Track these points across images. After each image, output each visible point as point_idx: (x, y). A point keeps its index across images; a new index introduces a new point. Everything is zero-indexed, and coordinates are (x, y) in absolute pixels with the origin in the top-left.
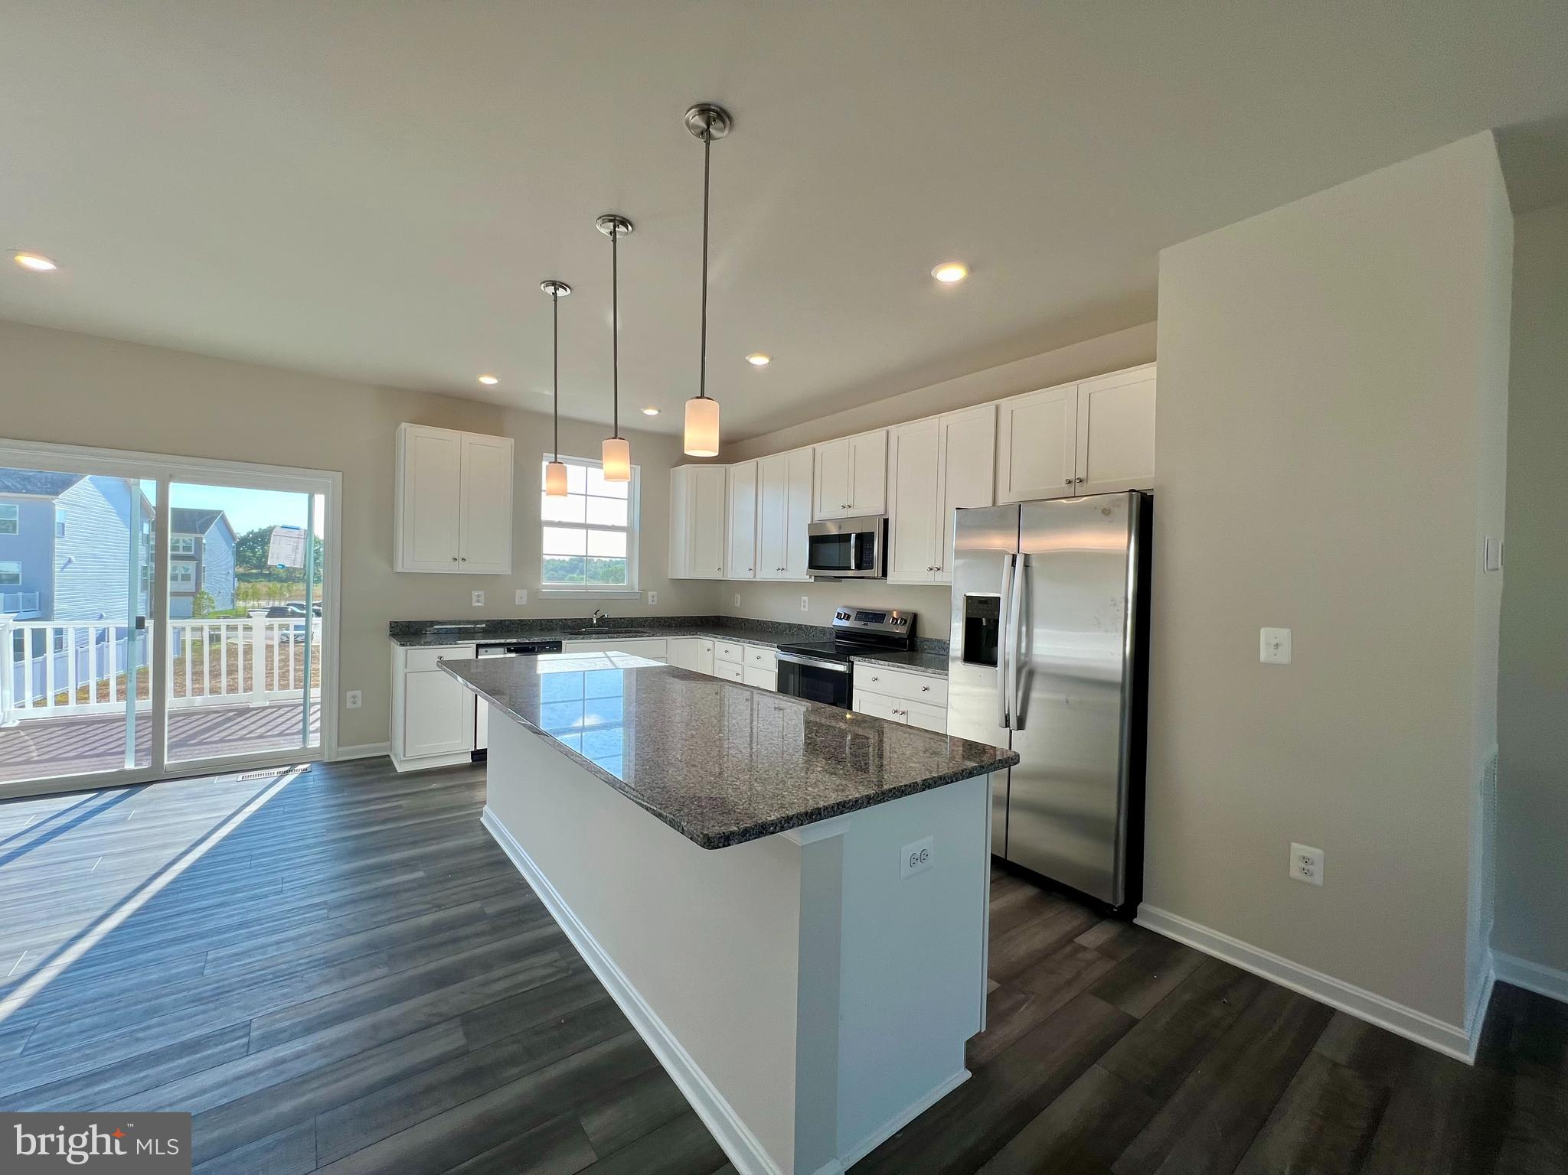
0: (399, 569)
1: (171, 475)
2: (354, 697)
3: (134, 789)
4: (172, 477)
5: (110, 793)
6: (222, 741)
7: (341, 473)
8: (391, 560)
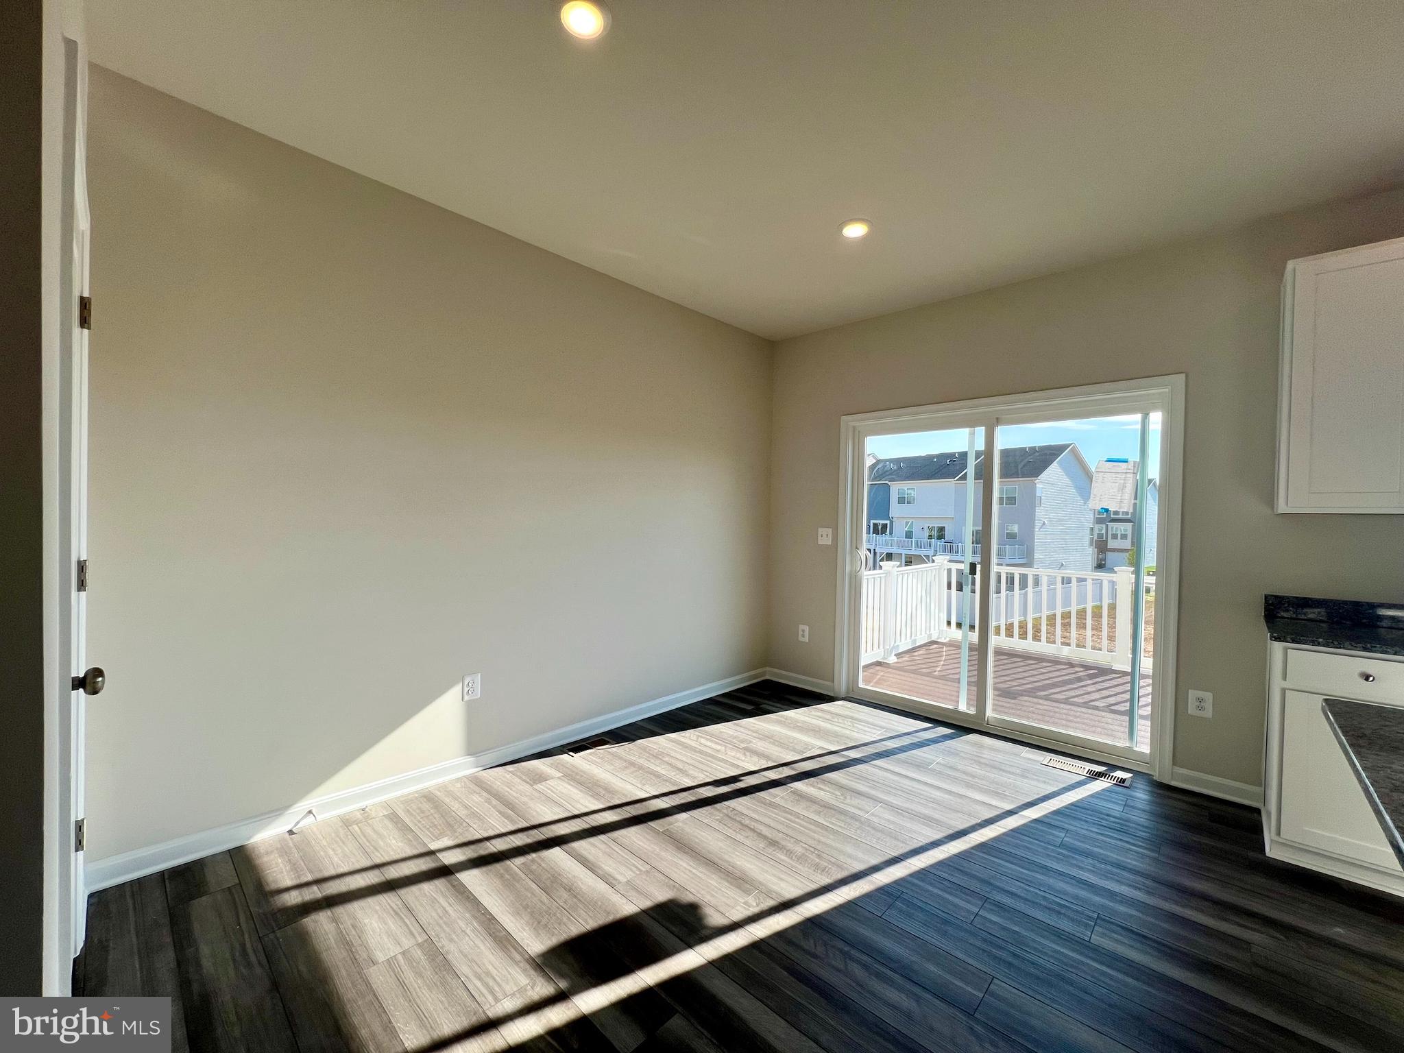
0: (1282, 508)
1: (997, 419)
2: (1201, 700)
3: (959, 733)
4: (998, 421)
5: (941, 729)
6: (1066, 701)
7: (1183, 375)
8: (1270, 498)
